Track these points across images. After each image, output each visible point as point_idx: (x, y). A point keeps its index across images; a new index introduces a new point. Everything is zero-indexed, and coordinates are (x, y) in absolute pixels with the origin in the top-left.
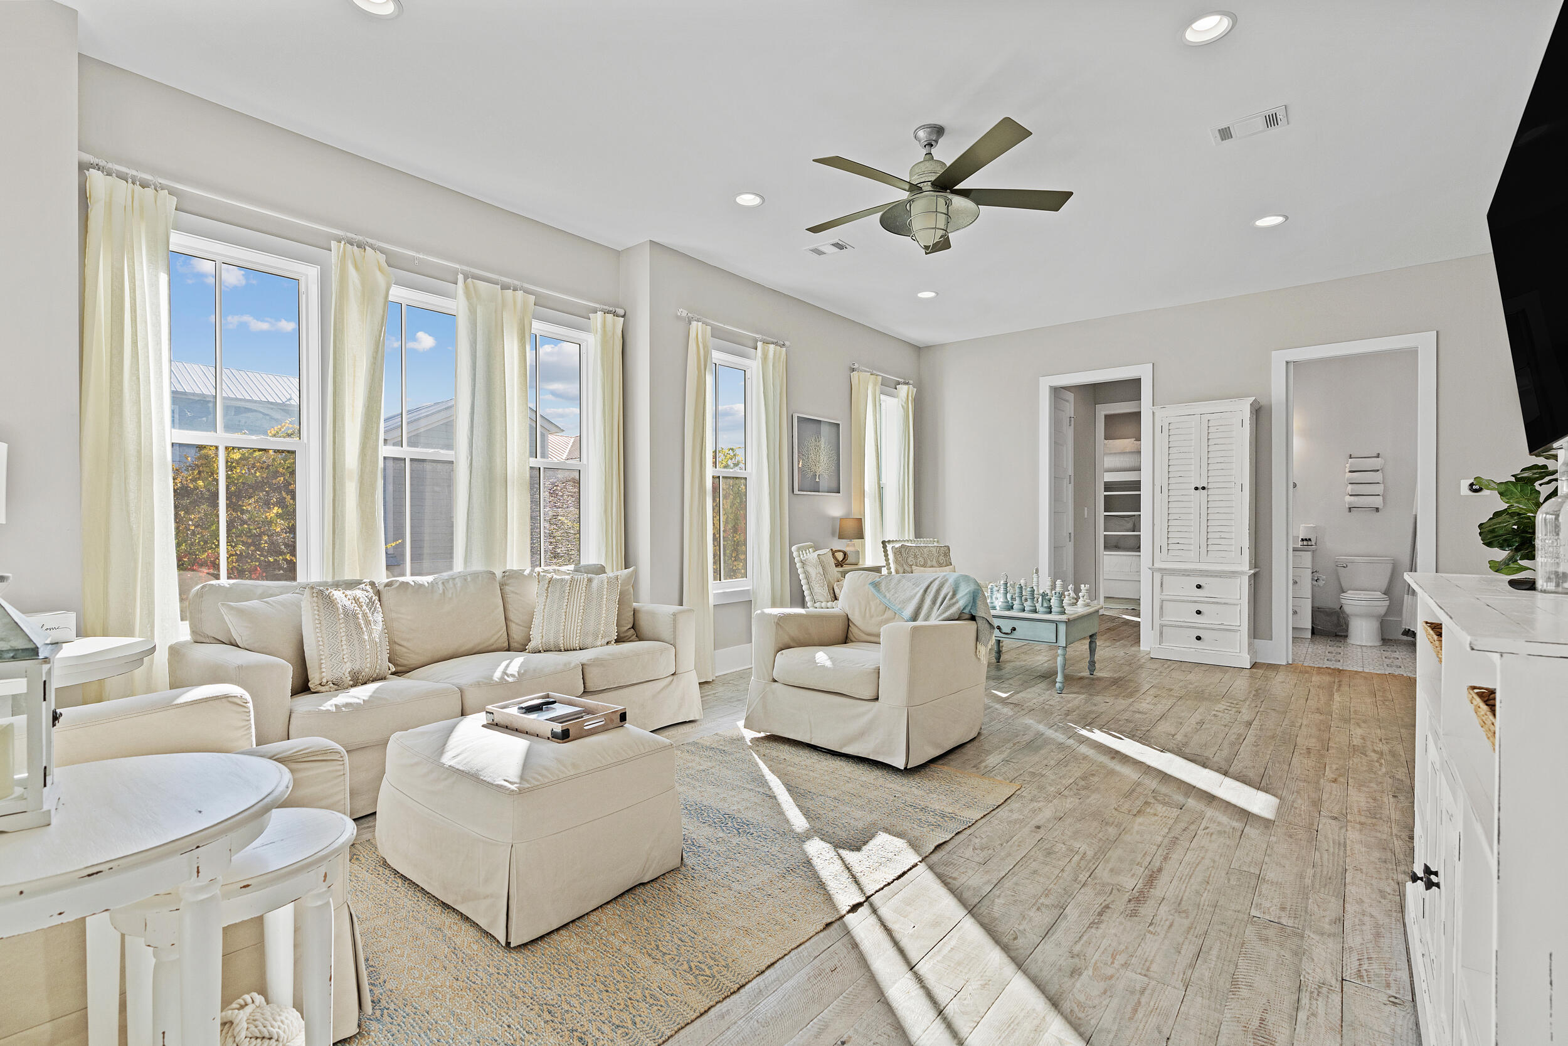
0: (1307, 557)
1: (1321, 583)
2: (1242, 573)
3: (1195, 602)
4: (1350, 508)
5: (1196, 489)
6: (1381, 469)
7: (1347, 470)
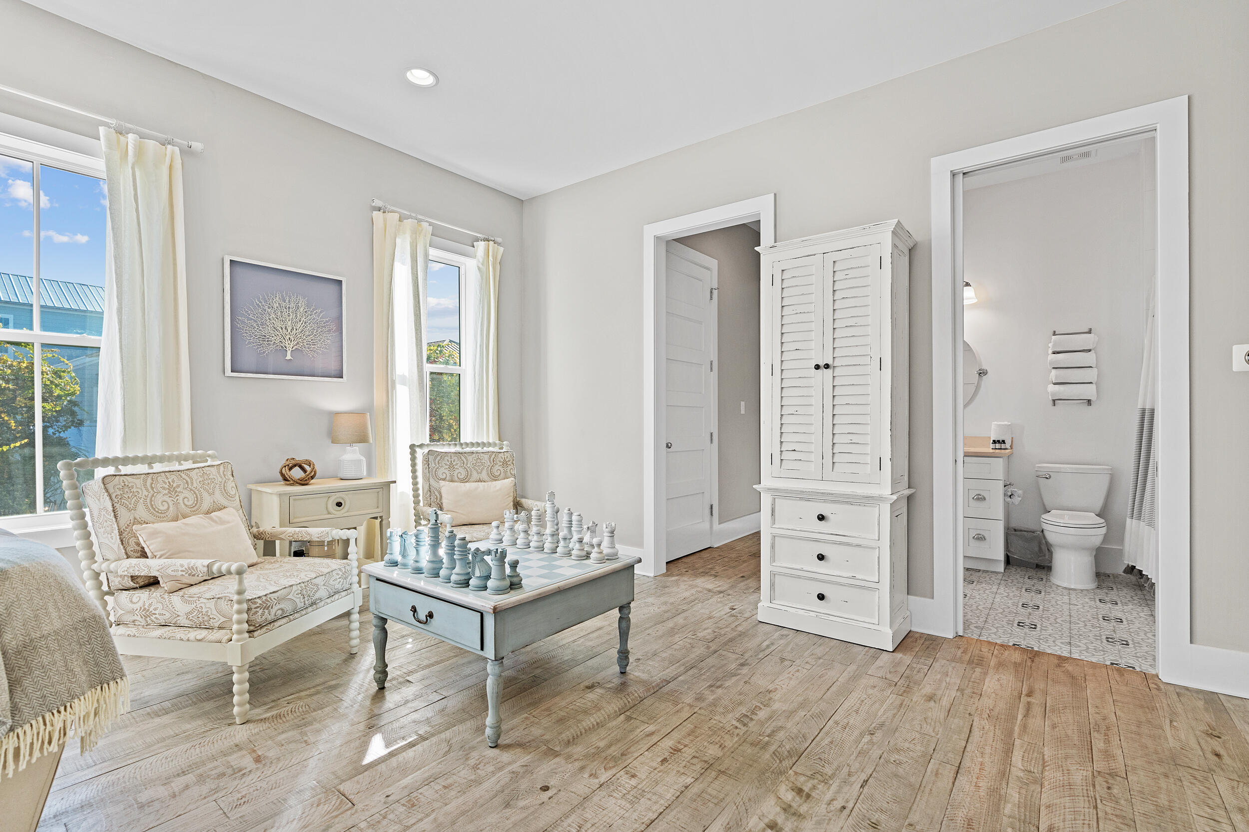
0: (998, 466)
1: (1016, 500)
2: (881, 499)
3: (817, 540)
4: (1054, 401)
5: (817, 367)
6: (1094, 349)
7: (1050, 351)
